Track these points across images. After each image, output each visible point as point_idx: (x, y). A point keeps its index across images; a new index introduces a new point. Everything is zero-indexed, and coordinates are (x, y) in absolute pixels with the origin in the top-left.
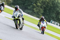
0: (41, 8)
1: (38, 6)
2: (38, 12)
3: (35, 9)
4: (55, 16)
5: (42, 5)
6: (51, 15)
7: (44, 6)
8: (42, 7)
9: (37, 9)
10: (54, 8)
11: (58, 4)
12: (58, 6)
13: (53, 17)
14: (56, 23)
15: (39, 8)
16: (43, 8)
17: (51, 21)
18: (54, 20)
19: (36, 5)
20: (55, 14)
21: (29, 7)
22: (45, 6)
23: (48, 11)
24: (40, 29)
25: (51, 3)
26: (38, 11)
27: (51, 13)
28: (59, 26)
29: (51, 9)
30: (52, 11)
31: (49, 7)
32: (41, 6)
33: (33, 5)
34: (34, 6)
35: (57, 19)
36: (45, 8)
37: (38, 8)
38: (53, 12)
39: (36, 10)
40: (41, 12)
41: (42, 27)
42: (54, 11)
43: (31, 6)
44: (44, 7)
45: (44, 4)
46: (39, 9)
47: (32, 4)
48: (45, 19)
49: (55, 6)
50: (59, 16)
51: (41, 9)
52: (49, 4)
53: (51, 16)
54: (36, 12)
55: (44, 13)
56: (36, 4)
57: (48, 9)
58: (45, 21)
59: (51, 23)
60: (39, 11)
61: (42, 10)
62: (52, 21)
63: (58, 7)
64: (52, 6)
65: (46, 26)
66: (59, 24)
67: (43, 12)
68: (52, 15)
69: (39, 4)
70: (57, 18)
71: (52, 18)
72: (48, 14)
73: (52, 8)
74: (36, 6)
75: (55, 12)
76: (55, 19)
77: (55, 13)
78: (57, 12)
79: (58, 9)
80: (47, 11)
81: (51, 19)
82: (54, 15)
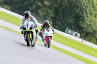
1: (45, 6)
2: (45, 15)
3: (40, 11)
4: (73, 22)
5: (51, 4)
6: (67, 20)
7: (55, 5)
8: (52, 7)
9: (44, 10)
10: (71, 9)
11: (77, 2)
12: (78, 6)
13: (69, 23)
14: (75, 33)
16: (53, 9)
17: (67, 29)
18: (71, 29)
19: (43, 4)
20: (73, 19)
21: (30, 8)
22: (57, 6)
23: (61, 14)
24: (43, 40)
25: (66, 2)
26: (45, 13)
27: (66, 17)
29: (67, 11)
30: (68, 15)
31: (63, 7)
32: (50, 6)
33: (38, 3)
34: (39, 5)
35: (76, 27)
36: (56, 9)
37: (45, 9)
38: (70, 15)
39: (42, 13)
40: (50, 16)
41: (47, 37)
42: (71, 13)
43: (35, 6)
44: (54, 7)
45: (55, 3)
46: (47, 11)
47: (35, 3)
48: (50, 25)
49: (73, 5)
50: (79, 22)
51: (51, 11)
52: (63, 3)
53: (66, 22)
54: (42, 16)
56: (41, 2)
57: (61, 10)
58: (51, 27)
59: (67, 33)
60: (47, 13)
61: (52, 13)
62: (68, 30)
63: (78, 8)
64: (68, 5)
65: (52, 35)
66: (79, 35)
69: (46, 3)
70: (76, 25)
71: (67, 25)
72: (62, 18)
74: (42, 6)
75: (73, 15)
76: (73, 26)
77: (73, 17)
78: (75, 16)
79: (78, 11)
80: (59, 14)
82: (71, 21)
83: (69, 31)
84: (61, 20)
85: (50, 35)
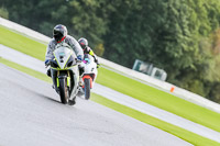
0: (99, 14)
1: (87, 9)
2: (88, 29)
3: (75, 20)
4: (150, 46)
5: (102, 5)
6: (136, 41)
7: (110, 7)
8: (104, 10)
9: (84, 19)
12: (162, 7)
13: (142, 47)
14: (155, 70)
15: (90, 15)
16: (106, 16)
17: (137, 61)
18: (146, 61)
19: (82, 4)
20: (150, 39)
21: (53, 13)
22: (114, 9)
23: (123, 28)
26: (88, 25)
27: (135, 34)
28: (166, 81)
29: (136, 20)
30: (139, 28)
31: (129, 12)
33: (71, 3)
34: (73, 7)
35: (158, 56)
36: (112, 15)
37: (87, 15)
38: (143, 29)
39: (80, 25)
40: (99, 32)
42: (145, 25)
44: (108, 11)
45: (110, 2)
46: (91, 20)
49: (150, 7)
50: (165, 46)
51: (100, 20)
52: (128, 2)
53: (134, 45)
55: (111, 35)
57: (124, 18)
59: (137, 69)
60: (93, 25)
61: (103, 24)
62: (139, 64)
63: (161, 13)
64: (139, 7)
66: (164, 75)
67: (108, 29)
68: (139, 40)
70: (158, 52)
71: (138, 52)
72: (125, 36)
73: (140, 17)
74: (80, 8)
75: (152, 30)
76: (150, 56)
77: (150, 34)
78: (157, 31)
79: (163, 20)
80: (119, 27)
81: (137, 55)
82: (146, 42)
83: (143, 67)
84: (124, 41)
85: (90, 72)
